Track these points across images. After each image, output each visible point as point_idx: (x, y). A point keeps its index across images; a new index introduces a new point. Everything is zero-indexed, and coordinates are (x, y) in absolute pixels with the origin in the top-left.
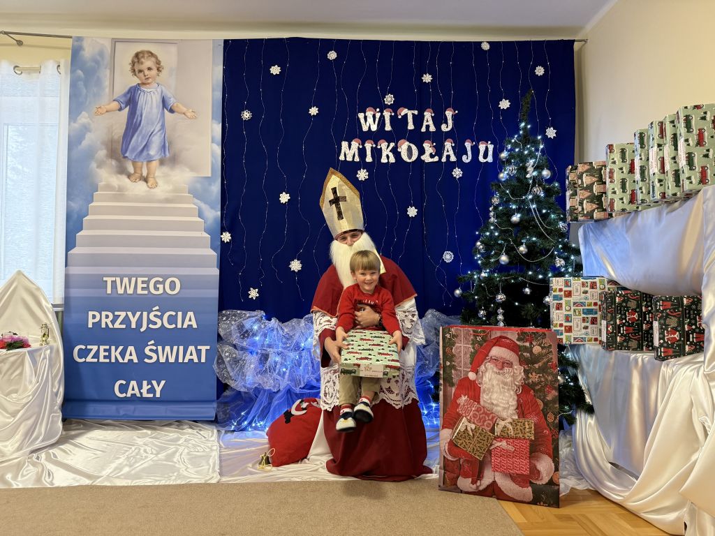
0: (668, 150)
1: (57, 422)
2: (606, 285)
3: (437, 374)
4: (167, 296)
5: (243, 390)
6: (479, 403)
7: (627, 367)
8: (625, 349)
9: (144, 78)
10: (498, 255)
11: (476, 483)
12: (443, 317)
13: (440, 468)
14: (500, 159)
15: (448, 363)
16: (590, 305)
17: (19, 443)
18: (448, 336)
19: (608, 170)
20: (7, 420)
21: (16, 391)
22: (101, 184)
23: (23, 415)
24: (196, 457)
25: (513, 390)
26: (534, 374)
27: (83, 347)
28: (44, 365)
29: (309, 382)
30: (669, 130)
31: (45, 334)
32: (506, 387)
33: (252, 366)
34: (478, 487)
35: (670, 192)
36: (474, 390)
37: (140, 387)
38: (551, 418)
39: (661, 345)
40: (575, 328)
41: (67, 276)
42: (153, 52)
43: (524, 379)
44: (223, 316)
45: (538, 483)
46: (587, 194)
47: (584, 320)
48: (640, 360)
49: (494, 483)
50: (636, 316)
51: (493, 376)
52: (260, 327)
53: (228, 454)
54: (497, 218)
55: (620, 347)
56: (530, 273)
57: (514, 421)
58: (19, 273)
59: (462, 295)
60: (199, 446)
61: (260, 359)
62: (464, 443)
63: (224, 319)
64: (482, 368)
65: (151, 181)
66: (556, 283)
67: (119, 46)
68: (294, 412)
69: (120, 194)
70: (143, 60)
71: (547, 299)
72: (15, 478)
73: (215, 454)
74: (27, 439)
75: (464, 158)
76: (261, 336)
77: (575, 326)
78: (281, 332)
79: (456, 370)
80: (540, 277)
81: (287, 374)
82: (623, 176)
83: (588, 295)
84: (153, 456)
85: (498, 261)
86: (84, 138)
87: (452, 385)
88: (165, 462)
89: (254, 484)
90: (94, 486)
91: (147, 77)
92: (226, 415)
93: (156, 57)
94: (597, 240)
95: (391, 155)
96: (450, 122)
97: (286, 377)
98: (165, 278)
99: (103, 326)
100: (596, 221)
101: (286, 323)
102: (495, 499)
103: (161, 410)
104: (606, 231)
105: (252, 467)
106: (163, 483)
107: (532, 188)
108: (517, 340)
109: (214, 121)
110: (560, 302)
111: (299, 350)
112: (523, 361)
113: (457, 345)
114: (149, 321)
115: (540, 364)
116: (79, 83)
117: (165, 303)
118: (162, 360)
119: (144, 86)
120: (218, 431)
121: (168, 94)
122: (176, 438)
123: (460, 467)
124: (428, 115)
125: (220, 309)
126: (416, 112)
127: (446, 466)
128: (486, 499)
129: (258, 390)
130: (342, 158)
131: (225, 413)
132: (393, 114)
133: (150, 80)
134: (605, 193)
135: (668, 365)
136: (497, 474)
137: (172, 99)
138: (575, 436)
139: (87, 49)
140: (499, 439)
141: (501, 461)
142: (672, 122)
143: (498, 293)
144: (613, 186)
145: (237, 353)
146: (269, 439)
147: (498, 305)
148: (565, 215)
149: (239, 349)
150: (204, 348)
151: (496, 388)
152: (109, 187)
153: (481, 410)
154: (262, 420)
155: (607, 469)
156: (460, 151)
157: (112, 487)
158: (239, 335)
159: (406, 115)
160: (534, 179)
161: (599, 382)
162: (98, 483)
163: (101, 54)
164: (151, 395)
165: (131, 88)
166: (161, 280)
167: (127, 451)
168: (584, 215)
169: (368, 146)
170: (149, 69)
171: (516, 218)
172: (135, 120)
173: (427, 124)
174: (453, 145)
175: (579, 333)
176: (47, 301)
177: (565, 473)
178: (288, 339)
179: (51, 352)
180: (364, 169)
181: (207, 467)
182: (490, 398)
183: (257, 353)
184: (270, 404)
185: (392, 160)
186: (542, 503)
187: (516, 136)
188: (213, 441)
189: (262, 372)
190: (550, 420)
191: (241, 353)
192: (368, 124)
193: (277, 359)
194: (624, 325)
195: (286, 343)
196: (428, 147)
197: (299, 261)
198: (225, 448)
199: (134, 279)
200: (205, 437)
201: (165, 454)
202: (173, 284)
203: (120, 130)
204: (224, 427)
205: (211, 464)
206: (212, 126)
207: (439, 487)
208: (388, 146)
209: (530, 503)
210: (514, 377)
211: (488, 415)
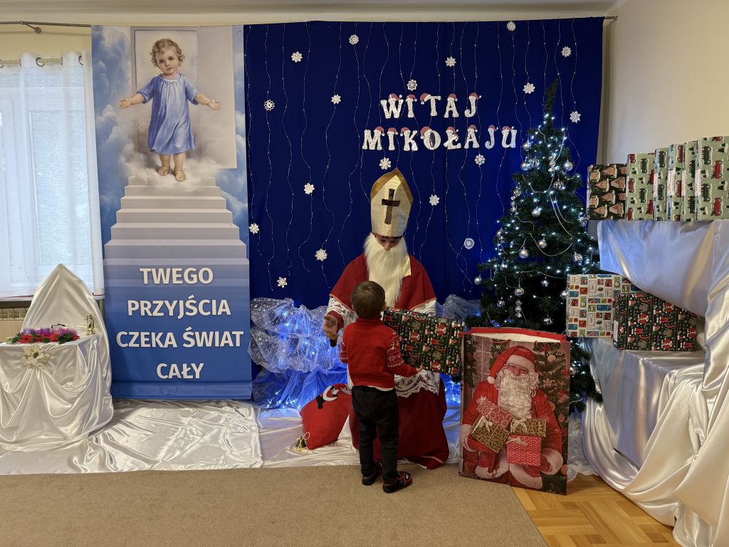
0: (685, 176)
1: (109, 403)
2: (621, 282)
4: (199, 285)
5: (275, 372)
6: (496, 404)
8: (634, 349)
9: (165, 68)
10: (517, 247)
11: (492, 471)
12: (464, 301)
13: (461, 457)
14: (522, 149)
16: (604, 301)
17: (78, 427)
18: (469, 342)
19: (628, 180)
20: (66, 406)
21: (71, 380)
22: (131, 178)
23: (80, 401)
24: (238, 438)
25: (528, 394)
26: (548, 380)
27: (126, 333)
28: (93, 354)
29: (336, 364)
30: (688, 154)
31: (90, 325)
32: (522, 391)
33: (284, 351)
34: (493, 475)
35: (684, 218)
36: (493, 393)
37: (181, 370)
38: (562, 418)
40: (589, 323)
41: (105, 268)
42: (173, 41)
43: (538, 384)
44: (254, 305)
45: (548, 473)
46: (605, 197)
47: (598, 315)
49: (509, 472)
50: (647, 319)
51: (510, 381)
52: (289, 314)
53: (267, 435)
54: (518, 210)
55: (630, 347)
56: (549, 268)
57: (528, 420)
58: (61, 266)
59: (482, 282)
60: (239, 426)
61: (291, 344)
62: (482, 438)
63: (256, 306)
64: (501, 373)
65: (179, 174)
66: (574, 280)
67: (139, 35)
68: (325, 398)
69: (149, 188)
70: (163, 49)
71: (564, 294)
72: (81, 461)
73: (255, 436)
74: (85, 423)
75: (487, 144)
76: (291, 322)
77: (589, 320)
78: (309, 318)
79: (477, 374)
80: (558, 271)
82: (642, 186)
83: (603, 292)
84: (199, 438)
85: (518, 254)
86: (111, 132)
87: (473, 386)
88: (211, 445)
89: (294, 468)
90: (154, 471)
91: (169, 67)
92: (262, 394)
93: (177, 46)
94: (615, 238)
95: (414, 143)
96: (474, 108)
97: (316, 360)
98: (198, 268)
99: (143, 314)
101: (314, 310)
102: (508, 486)
103: (201, 391)
105: (290, 451)
106: (213, 468)
107: (554, 181)
109: (237, 111)
110: (576, 298)
113: (477, 351)
114: (186, 309)
115: (554, 371)
116: (102, 74)
117: (200, 292)
118: (200, 344)
119: (167, 77)
120: (255, 410)
121: (191, 84)
122: (216, 417)
123: (478, 458)
124: (451, 101)
125: (252, 296)
126: (439, 98)
127: (465, 454)
128: (501, 485)
129: (290, 372)
130: (365, 147)
131: (260, 391)
132: (416, 100)
133: (172, 71)
135: (671, 375)
136: (511, 465)
137: (195, 90)
138: (584, 421)
139: (106, 39)
141: (515, 455)
142: (692, 149)
143: (517, 287)
144: (632, 196)
145: (270, 339)
146: (303, 419)
147: (516, 298)
149: (271, 334)
150: (238, 334)
151: (513, 392)
152: (138, 181)
153: (498, 410)
154: (295, 398)
155: (612, 455)
156: (482, 137)
157: (169, 473)
158: (270, 322)
159: (429, 101)
160: (556, 172)
161: (609, 377)
162: (156, 467)
163: (121, 43)
164: (191, 377)
165: (154, 79)
166: (195, 270)
167: (175, 432)
169: (391, 134)
170: (171, 59)
171: (537, 212)
172: (159, 113)
173: (450, 109)
174: (476, 131)
175: (593, 327)
176: (89, 293)
177: (573, 457)
179: (98, 342)
180: (386, 158)
181: (249, 450)
182: (507, 400)
183: (288, 338)
184: (301, 384)
185: (415, 148)
186: (550, 491)
187: (540, 127)
188: (251, 420)
189: (293, 356)
190: (561, 421)
191: (273, 337)
192: (390, 111)
193: (306, 343)
194: (635, 326)
195: (314, 329)
196: (452, 135)
197: (325, 251)
198: (264, 429)
199: (168, 270)
200: (244, 416)
201: (209, 435)
202: (206, 274)
203: (145, 123)
204: (260, 405)
205: (253, 446)
206: (235, 116)
207: (460, 473)
208: (411, 134)
209: (539, 490)
210: (529, 382)
211: (505, 415)
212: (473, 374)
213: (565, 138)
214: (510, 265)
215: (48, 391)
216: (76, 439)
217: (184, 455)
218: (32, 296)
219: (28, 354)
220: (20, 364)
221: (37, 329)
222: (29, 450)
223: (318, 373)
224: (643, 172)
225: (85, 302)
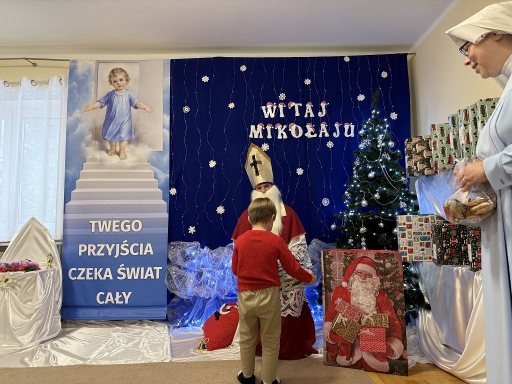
0: (471, 128)
1: (58, 322)
2: (435, 220)
3: (321, 284)
4: (133, 233)
5: (184, 298)
6: (350, 303)
7: (451, 276)
8: (450, 264)
9: (117, 86)
10: (360, 200)
11: (349, 359)
12: (323, 244)
13: (324, 350)
14: (359, 135)
15: (328, 276)
16: (425, 234)
17: (32, 337)
18: (327, 256)
19: (432, 142)
20: (25, 321)
21: (31, 301)
22: (89, 157)
23: (36, 316)
24: (154, 345)
25: (373, 294)
26: (387, 282)
27: (75, 269)
28: (49, 282)
29: (230, 291)
30: (471, 115)
31: (50, 261)
32: (368, 292)
33: (191, 281)
34: (351, 362)
36: (346, 294)
37: (114, 297)
38: (400, 312)
39: (474, 261)
40: (415, 250)
41: (65, 221)
42: (123, 69)
43: (380, 286)
44: (171, 246)
45: (393, 358)
46: (420, 158)
47: (421, 244)
48: (460, 271)
49: (362, 358)
50: (456, 241)
51: (359, 284)
52: (196, 253)
53: (176, 343)
54: (358, 175)
55: (447, 262)
56: (383, 212)
57: (374, 315)
58: (33, 219)
59: (336, 228)
60: (156, 338)
61: (197, 276)
62: (341, 332)
63: (172, 248)
64: (352, 278)
65: (122, 154)
66: (401, 219)
67: (101, 65)
68: (221, 312)
69: (101, 164)
70: (116, 74)
71: (395, 230)
73: (167, 343)
74: (38, 334)
75: (334, 134)
76: (198, 259)
77: (415, 248)
78: (211, 256)
79: (333, 280)
80: (390, 215)
81: (216, 286)
82: (443, 146)
83: (423, 227)
84: (124, 345)
85: (360, 205)
86: (77, 127)
87: (331, 291)
88: (132, 349)
89: (195, 362)
90: (86, 365)
91: (119, 85)
92: (174, 316)
93: (125, 72)
94: (428, 189)
95: (284, 133)
96: (324, 111)
97: (215, 288)
98: (132, 220)
99: (89, 254)
100: (426, 176)
101: (215, 250)
102: (363, 371)
103: (129, 313)
104: (434, 182)
105: (193, 352)
106: (132, 362)
107: (381, 154)
108: (375, 258)
109: (165, 114)
110: (404, 232)
111: (223, 268)
112: (379, 273)
113: (333, 263)
114: (121, 251)
115: (391, 275)
116: (74, 90)
117: (132, 238)
118: (130, 277)
119: (118, 91)
120: (169, 327)
121: (134, 96)
122: (139, 332)
123: (338, 348)
124: (309, 106)
125: (170, 240)
126: (301, 105)
127: (328, 348)
129: (195, 298)
130: (251, 136)
131: (173, 314)
132: (285, 106)
133: (121, 88)
134: (431, 157)
135: (479, 274)
136: (363, 352)
137: (136, 100)
138: (418, 326)
139: (79, 68)
141: (366, 344)
142: (473, 110)
143: (361, 227)
144: (436, 153)
145: (181, 272)
146: (205, 332)
147: (362, 235)
148: (405, 172)
149: (182, 268)
150: (158, 269)
151: (362, 293)
152: (94, 159)
153: (351, 308)
154: (199, 319)
155: (441, 349)
156: (331, 130)
157: (98, 366)
158: (182, 259)
159: (294, 107)
160: (383, 148)
161: (433, 288)
162: (88, 363)
164: (122, 302)
165: (109, 93)
166: (129, 222)
167: (106, 341)
168: (418, 172)
169: (269, 128)
170: (121, 80)
171: (372, 175)
172: (111, 115)
173: (308, 112)
174: (327, 126)
175: (418, 254)
176: (51, 238)
177: (412, 352)
178: (216, 261)
179: (54, 273)
180: (266, 143)
181: (162, 352)
182: (358, 300)
184: (204, 307)
185: (285, 137)
187: (369, 119)
188: (165, 334)
189: (199, 285)
190: (399, 314)
191: (184, 271)
192: (268, 113)
193: (208, 275)
194: (448, 247)
195: (214, 264)
196: (310, 128)
197: (223, 207)
198: (174, 339)
199: (110, 222)
200: (159, 332)
201: (132, 343)
202: (137, 224)
204: (172, 324)
205: (165, 349)
206: (163, 117)
207: (324, 362)
208: (282, 128)
209: (387, 373)
210: (373, 284)
211: (356, 311)
212: (331, 281)
213: (387, 126)
214: (356, 212)
215: (14, 311)
216: (30, 345)
217: (111, 355)
218: (9, 242)
219: (1, 280)
221: (10, 262)
223: (217, 298)
224: (442, 136)
225: (48, 244)
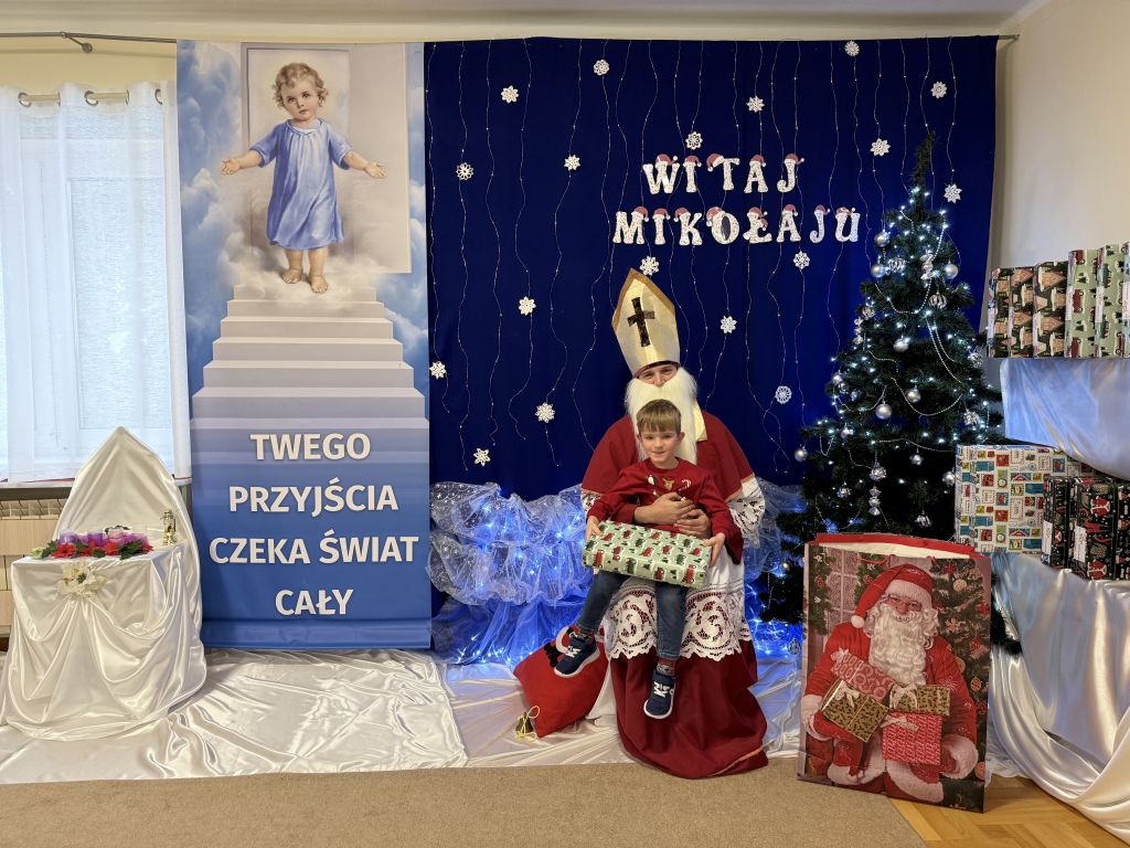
1: (199, 656)
4: (348, 461)
5: (469, 603)
6: (866, 661)
9: (297, 111)
10: (873, 402)
11: (857, 773)
12: (775, 488)
13: (800, 749)
14: (872, 242)
15: (818, 600)
17: (151, 698)
18: (818, 558)
20: (131, 663)
21: (140, 619)
22: (238, 287)
23: (153, 657)
24: (418, 716)
25: (920, 644)
26: (953, 620)
27: (225, 541)
28: (175, 575)
29: (569, 590)
31: (170, 528)
32: (910, 640)
33: (485, 569)
34: (859, 779)
36: (860, 642)
37: (315, 600)
38: (976, 685)
41: (193, 433)
42: (309, 65)
43: (938, 628)
44: (437, 493)
45: (953, 776)
49: (885, 775)
51: (891, 623)
52: (494, 509)
53: (463, 709)
54: (868, 336)
56: (925, 435)
57: (919, 688)
58: (121, 431)
59: (807, 458)
61: (496, 558)
62: (841, 717)
63: (439, 496)
64: (875, 610)
65: (317, 281)
67: (254, 56)
69: (269, 304)
70: (294, 80)
71: (950, 476)
73: (447, 713)
75: (813, 235)
76: (496, 521)
78: (525, 516)
79: (832, 611)
80: (941, 441)
81: (538, 579)
84: (353, 715)
85: (873, 413)
86: (207, 213)
87: (825, 632)
90: (286, 774)
91: (302, 108)
92: (448, 640)
93: (316, 76)
94: (1034, 387)
95: (695, 233)
96: (792, 177)
97: (537, 583)
98: (347, 434)
99: (254, 509)
101: (534, 502)
103: (349, 634)
107: (929, 296)
109: (414, 182)
111: (553, 542)
113: (834, 573)
114: (325, 501)
115: (964, 606)
116: (194, 119)
117: (349, 473)
118: (348, 559)
119: (299, 124)
120: (438, 665)
121: (338, 137)
122: (374, 679)
123: (834, 751)
124: (756, 166)
125: (434, 479)
126: (737, 161)
127: (810, 746)
129: (494, 603)
130: (617, 239)
131: (445, 637)
132: (699, 165)
133: (307, 115)
136: (890, 762)
137: (344, 146)
138: (991, 686)
139: (201, 62)
140: (895, 714)
141: (896, 745)
143: (873, 466)
144: (1078, 319)
145: (461, 548)
146: (521, 683)
147: (871, 483)
149: (463, 541)
150: (409, 541)
151: (895, 641)
152: (251, 292)
153: (869, 671)
154: (503, 647)
155: (1046, 745)
156: (806, 224)
158: (463, 521)
159: (721, 166)
160: (933, 281)
163: (226, 70)
164: (332, 612)
165: (277, 127)
166: (340, 437)
167: (311, 704)
168: (1019, 351)
169: (659, 218)
170: (305, 95)
171: (902, 344)
172: (286, 182)
173: (754, 180)
174: (796, 214)
176: (168, 477)
179: (182, 555)
180: (651, 257)
181: (441, 735)
182: (884, 655)
183: (490, 548)
184: (512, 622)
185: (697, 240)
186: (957, 806)
187: (903, 208)
188: (434, 684)
189: (499, 576)
190: (975, 689)
191: (467, 547)
192: (659, 181)
193: (520, 556)
195: (536, 534)
196: (755, 220)
197: (553, 406)
198: (457, 699)
199: (298, 437)
200: (421, 677)
201: (370, 711)
202: (358, 440)
203: (262, 198)
204: (444, 657)
205: (446, 729)
206: (409, 189)
207: (799, 775)
208: (692, 218)
209: (937, 804)
210: (923, 625)
211: (880, 679)
212: (826, 613)
213: (945, 226)
214: (857, 430)
215: (102, 638)
216: (148, 718)
218: (73, 479)
219: (69, 577)
220: (54, 592)
221: (83, 534)
222: (70, 738)
223: (541, 606)
225: (161, 489)
